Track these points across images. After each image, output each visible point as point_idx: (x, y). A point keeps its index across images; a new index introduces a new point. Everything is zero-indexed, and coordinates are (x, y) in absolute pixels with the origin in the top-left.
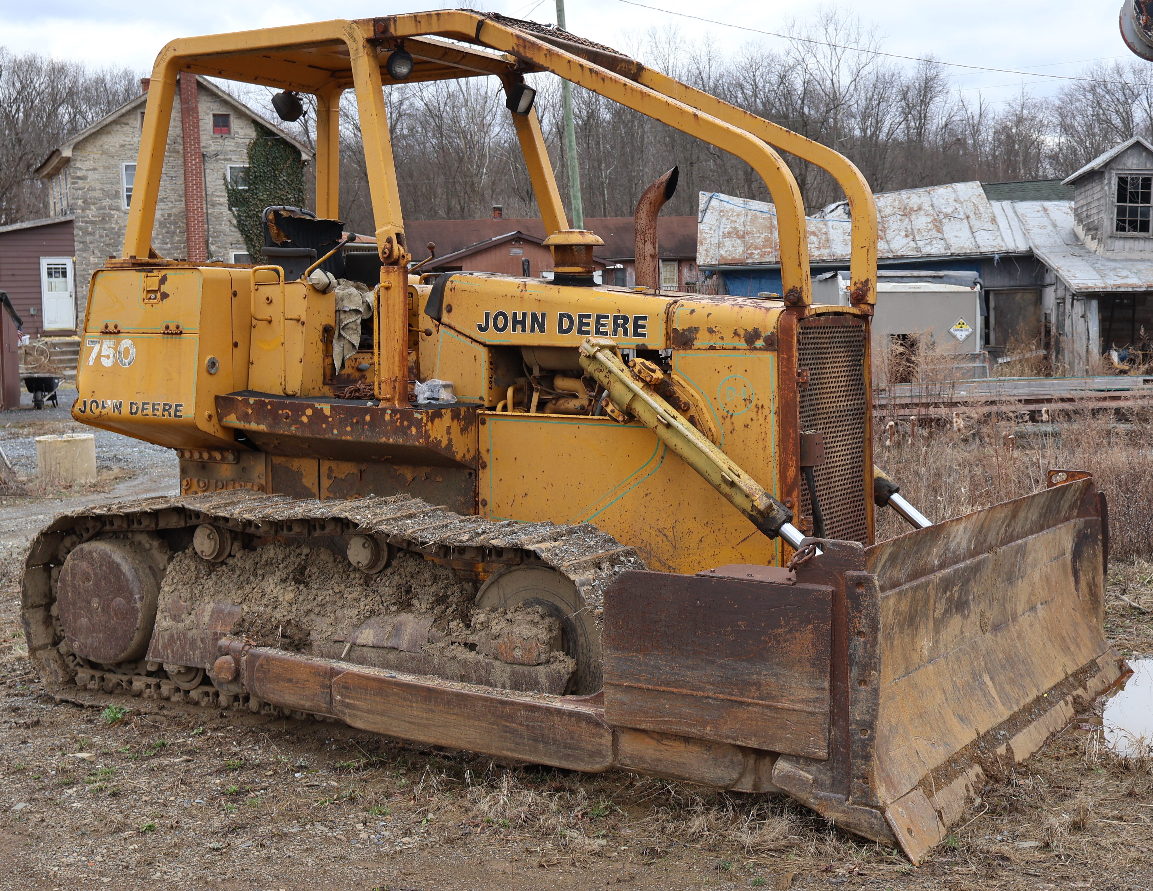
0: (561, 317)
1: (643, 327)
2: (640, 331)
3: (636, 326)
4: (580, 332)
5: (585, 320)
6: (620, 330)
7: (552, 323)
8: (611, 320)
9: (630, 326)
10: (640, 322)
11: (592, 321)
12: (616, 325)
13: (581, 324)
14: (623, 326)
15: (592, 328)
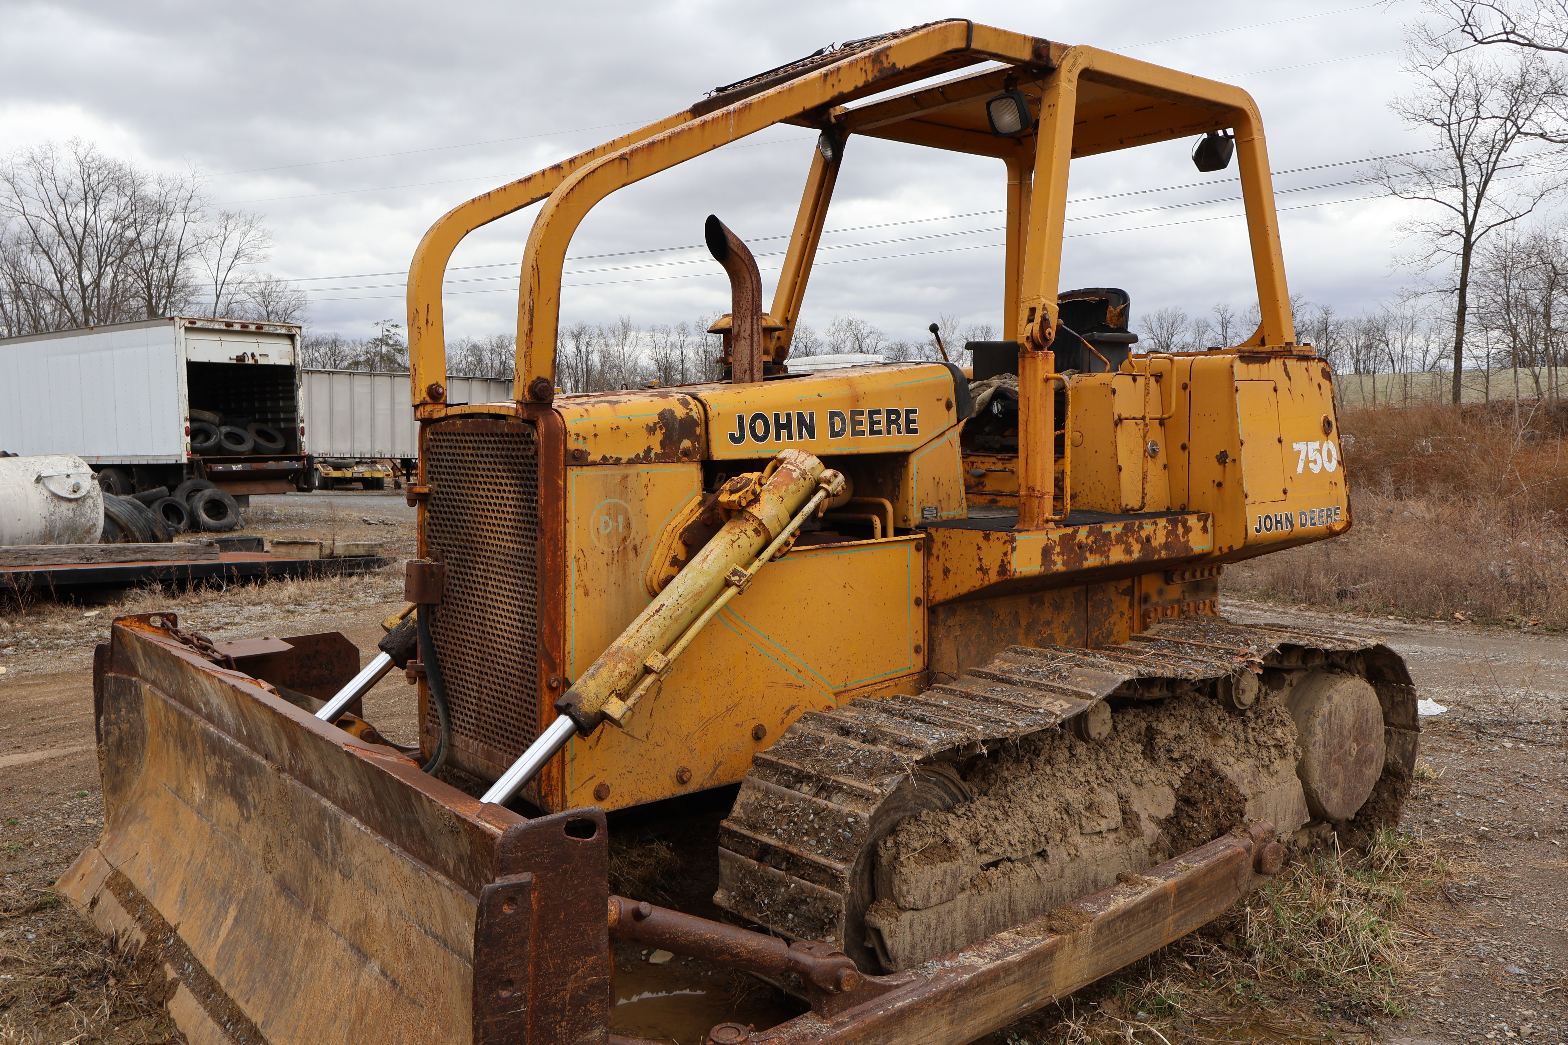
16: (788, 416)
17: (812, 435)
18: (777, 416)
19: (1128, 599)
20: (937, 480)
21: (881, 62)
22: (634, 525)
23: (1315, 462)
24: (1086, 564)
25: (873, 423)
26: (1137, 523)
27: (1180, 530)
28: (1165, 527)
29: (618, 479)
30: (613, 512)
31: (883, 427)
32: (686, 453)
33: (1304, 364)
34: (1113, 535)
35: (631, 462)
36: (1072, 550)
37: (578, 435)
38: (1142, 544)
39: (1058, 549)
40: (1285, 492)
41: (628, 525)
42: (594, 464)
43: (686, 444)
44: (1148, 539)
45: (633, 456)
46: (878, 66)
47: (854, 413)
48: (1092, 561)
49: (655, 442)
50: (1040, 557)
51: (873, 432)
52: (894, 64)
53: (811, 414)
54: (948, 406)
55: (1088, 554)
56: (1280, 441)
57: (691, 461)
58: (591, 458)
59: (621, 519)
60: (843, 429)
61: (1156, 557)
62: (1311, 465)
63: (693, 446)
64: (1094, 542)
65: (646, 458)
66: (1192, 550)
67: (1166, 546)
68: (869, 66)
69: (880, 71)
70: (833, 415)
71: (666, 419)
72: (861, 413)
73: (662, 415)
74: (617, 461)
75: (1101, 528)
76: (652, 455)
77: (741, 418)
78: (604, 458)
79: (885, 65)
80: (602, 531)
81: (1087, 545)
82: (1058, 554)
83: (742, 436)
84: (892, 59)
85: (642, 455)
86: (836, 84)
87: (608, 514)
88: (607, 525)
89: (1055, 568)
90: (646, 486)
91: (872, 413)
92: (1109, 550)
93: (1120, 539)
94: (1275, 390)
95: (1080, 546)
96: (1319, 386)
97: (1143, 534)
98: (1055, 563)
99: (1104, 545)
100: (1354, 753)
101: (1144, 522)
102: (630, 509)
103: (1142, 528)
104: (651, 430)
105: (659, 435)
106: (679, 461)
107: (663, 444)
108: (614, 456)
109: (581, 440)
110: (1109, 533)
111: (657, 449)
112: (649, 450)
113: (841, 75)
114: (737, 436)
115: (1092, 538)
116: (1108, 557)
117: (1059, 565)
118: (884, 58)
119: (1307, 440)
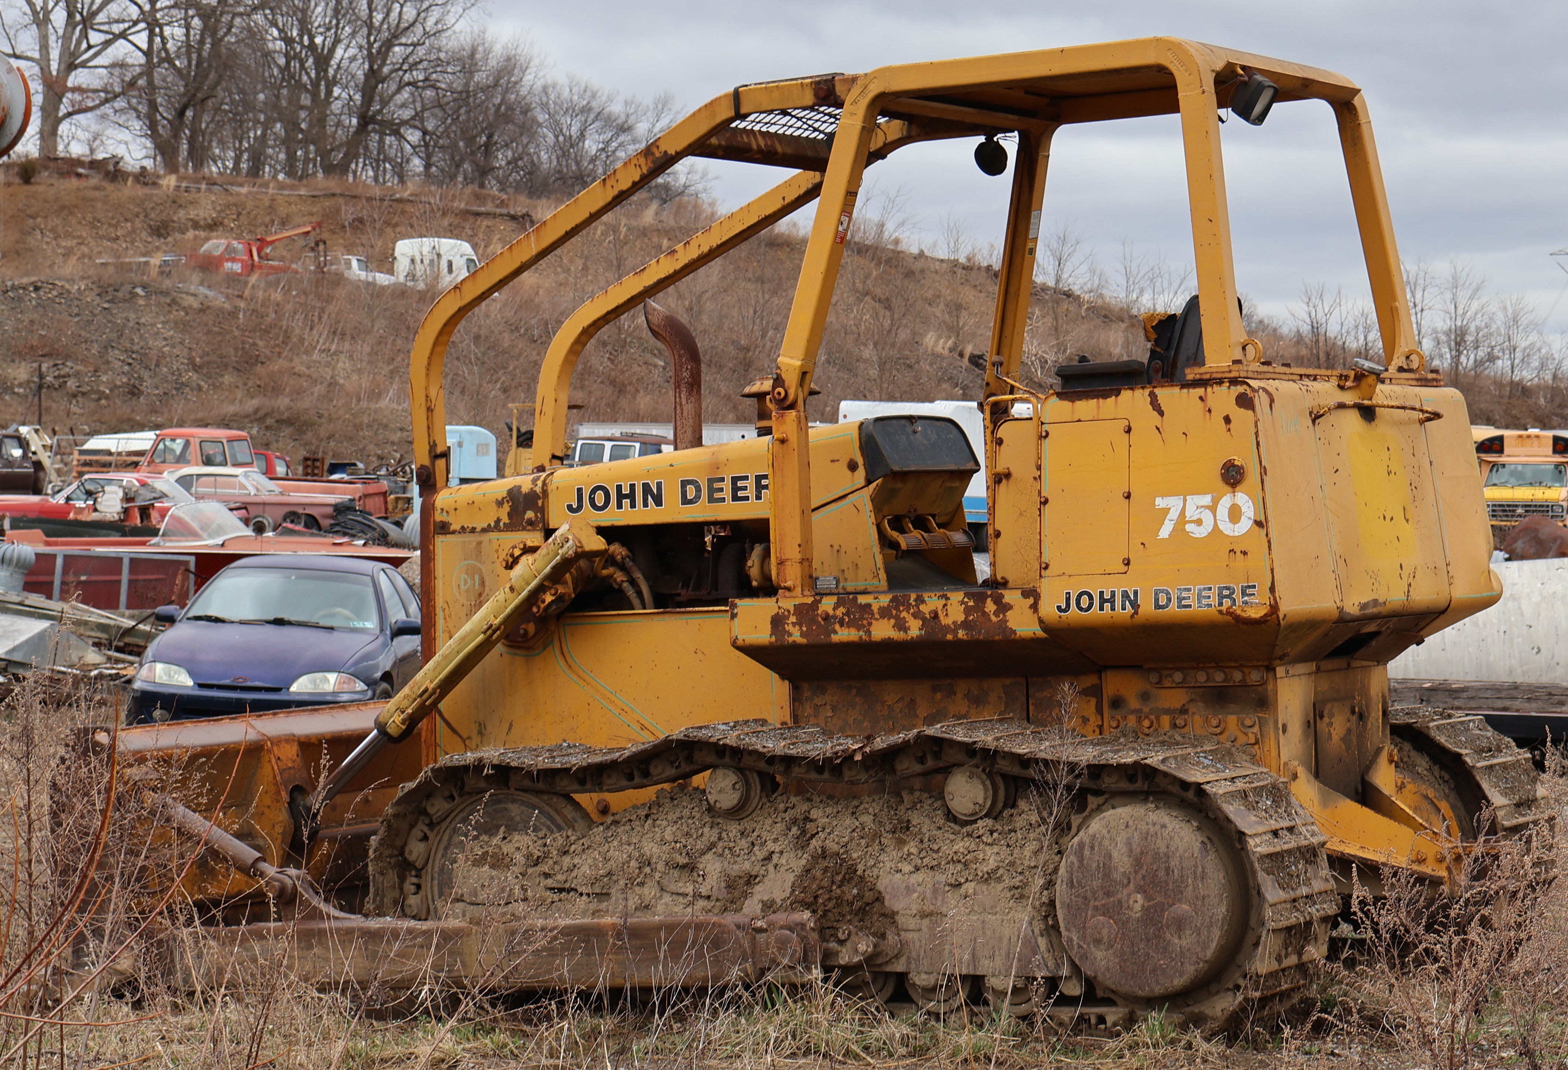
16: (632, 486)
17: (659, 503)
18: (619, 488)
19: (1093, 701)
20: (836, 547)
21: (653, 154)
22: (487, 583)
23: (1199, 522)
24: (835, 638)
25: (735, 489)
26: (913, 596)
27: (990, 606)
28: (962, 602)
29: (474, 544)
30: (471, 571)
31: (751, 492)
32: (531, 523)
33: (1200, 391)
34: (875, 608)
35: (484, 530)
36: (813, 621)
37: (442, 510)
38: (924, 620)
39: (793, 619)
40: (1127, 562)
41: (483, 583)
42: (454, 532)
43: (530, 514)
44: (935, 616)
45: (485, 525)
46: (650, 158)
47: (711, 481)
48: (844, 635)
49: (504, 514)
50: (770, 626)
51: (735, 498)
52: (666, 152)
53: (659, 485)
54: (852, 466)
55: (837, 627)
56: (1128, 496)
57: (534, 530)
58: (452, 528)
59: (477, 577)
60: (698, 497)
61: (949, 637)
62: (1189, 527)
63: (536, 516)
64: (848, 614)
65: (496, 527)
66: (1014, 632)
67: (965, 624)
68: (642, 161)
69: (653, 162)
70: (684, 484)
71: (513, 495)
72: (722, 480)
73: (510, 492)
74: (473, 530)
75: (856, 599)
76: (501, 524)
77: (580, 490)
78: (463, 527)
79: (657, 155)
80: (462, 587)
81: (835, 617)
82: (794, 624)
83: (580, 507)
84: (663, 148)
85: (493, 524)
86: (615, 184)
87: (467, 573)
88: (466, 582)
89: (791, 639)
90: (497, 551)
91: (735, 480)
92: (870, 624)
93: (885, 613)
94: (1129, 430)
95: (827, 617)
96: (1227, 420)
97: (925, 609)
98: (790, 635)
99: (862, 619)
100: (1138, 907)
101: (926, 596)
102: (484, 570)
103: (923, 602)
104: (500, 503)
105: (506, 508)
106: (524, 529)
107: (510, 515)
108: (470, 526)
109: (445, 514)
110: (869, 605)
111: (505, 519)
112: (498, 521)
113: (619, 175)
114: (575, 506)
115: (841, 611)
116: (868, 632)
117: (796, 635)
118: (655, 150)
119: (1185, 493)
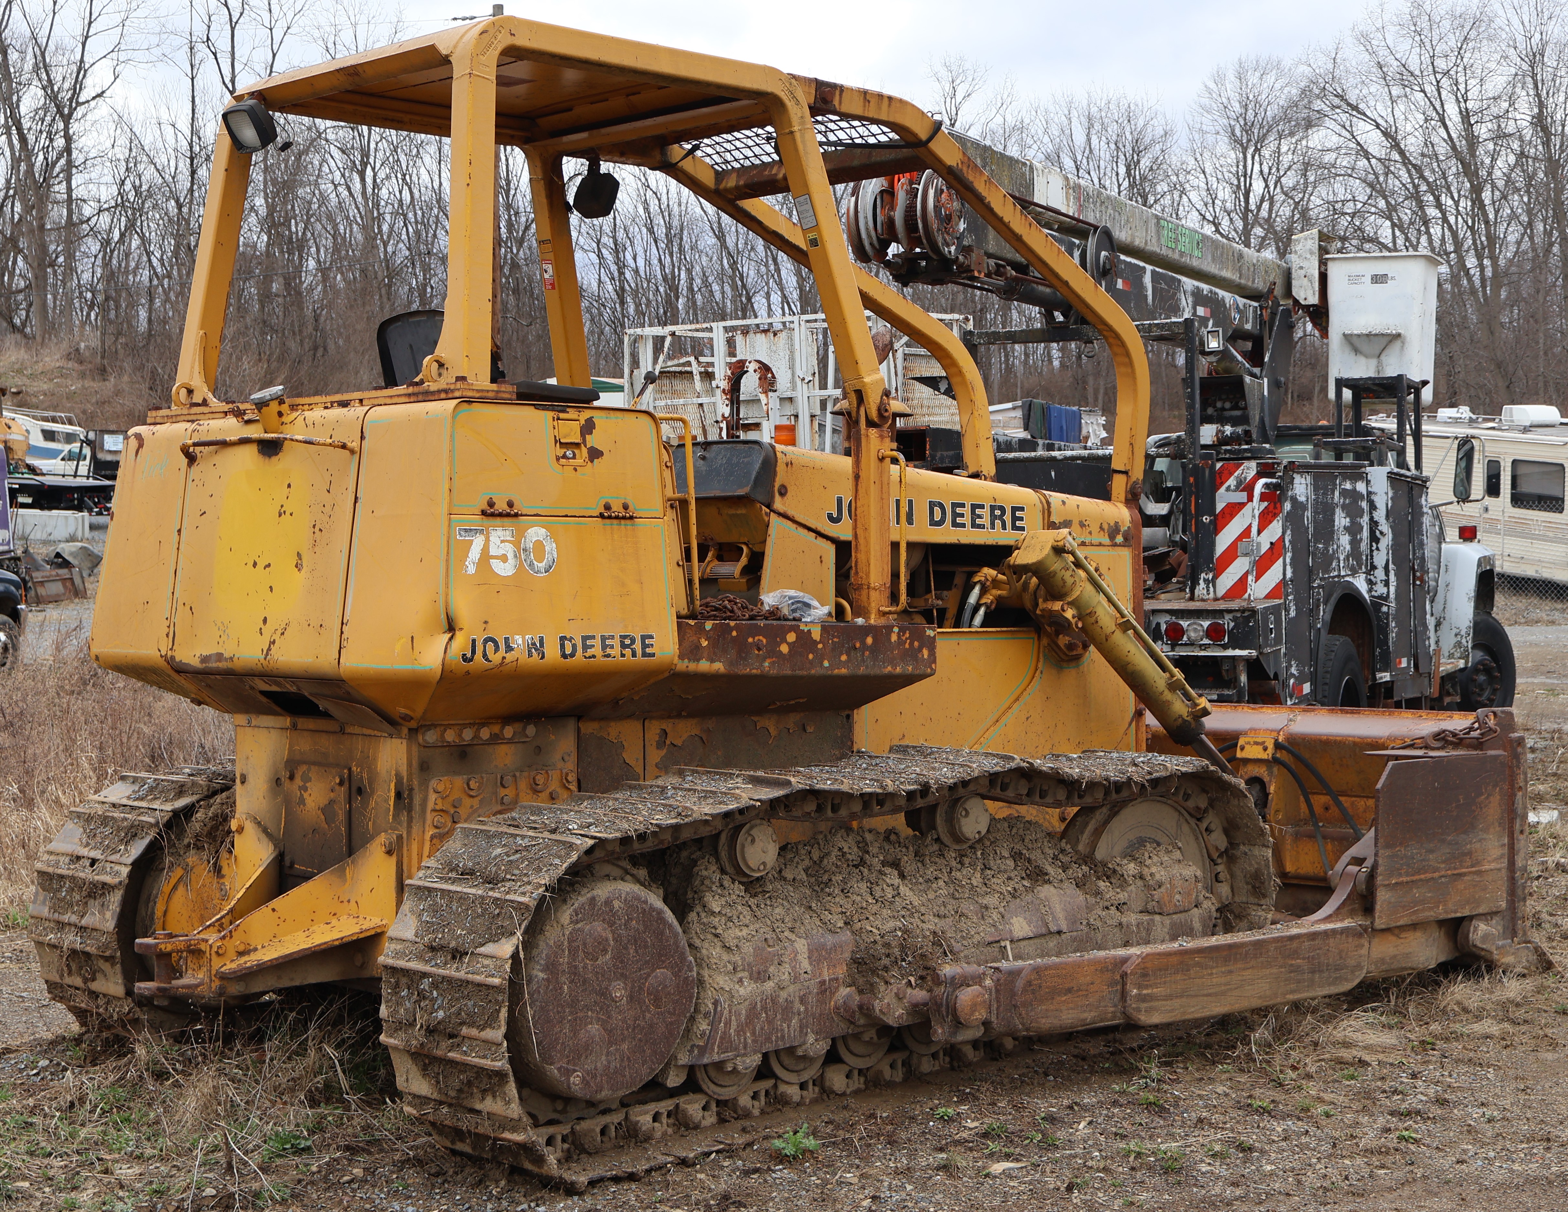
0: (932, 505)
1: (1021, 519)
2: (1018, 523)
3: (1015, 519)
4: (955, 524)
5: (959, 510)
6: (998, 522)
7: (921, 513)
8: (987, 510)
9: (1008, 517)
10: (1018, 514)
11: (967, 511)
12: (993, 517)
13: (955, 515)
14: (1001, 517)
15: (967, 520)
